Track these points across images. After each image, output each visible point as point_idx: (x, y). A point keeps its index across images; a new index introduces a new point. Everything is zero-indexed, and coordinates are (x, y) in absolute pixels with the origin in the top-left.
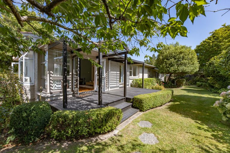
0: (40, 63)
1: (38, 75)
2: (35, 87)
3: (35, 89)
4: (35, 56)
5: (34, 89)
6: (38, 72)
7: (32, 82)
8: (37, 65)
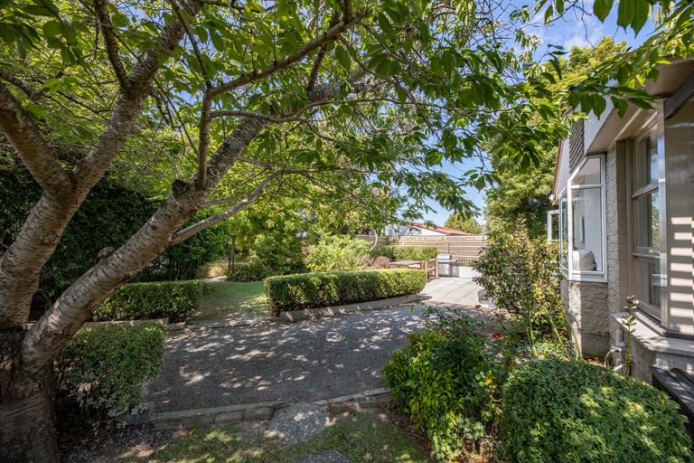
0: (628, 193)
1: (622, 243)
2: (611, 292)
3: (611, 299)
4: (606, 172)
5: (607, 296)
6: (619, 231)
7: (599, 268)
8: (616, 204)
